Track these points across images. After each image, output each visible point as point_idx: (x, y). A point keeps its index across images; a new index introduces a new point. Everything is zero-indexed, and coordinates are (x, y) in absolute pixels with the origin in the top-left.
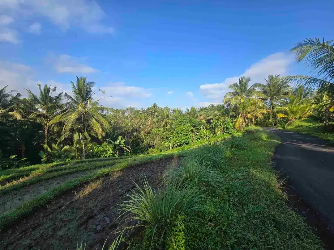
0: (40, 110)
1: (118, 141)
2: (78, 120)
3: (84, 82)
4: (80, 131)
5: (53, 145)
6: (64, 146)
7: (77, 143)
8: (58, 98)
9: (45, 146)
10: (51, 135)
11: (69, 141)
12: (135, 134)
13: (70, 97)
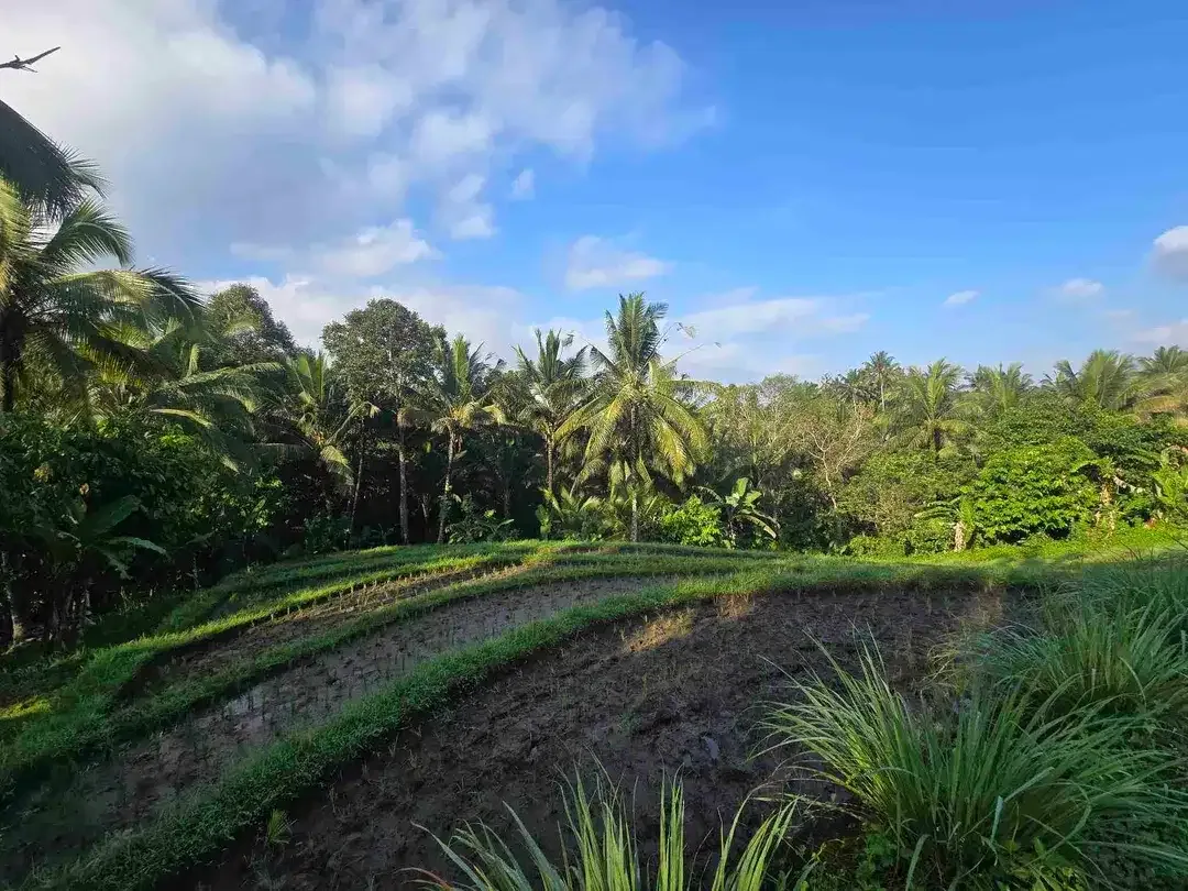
0: (538, 398)
1: (736, 496)
2: (622, 425)
3: (639, 306)
4: (627, 457)
5: (564, 493)
6: (585, 500)
7: (618, 493)
8: (575, 363)
9: (548, 493)
10: (559, 465)
11: (600, 483)
12: (797, 473)
13: (604, 359)
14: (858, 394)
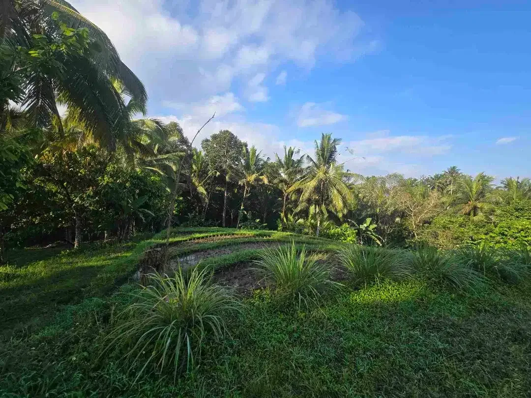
0: (282, 174)
1: (365, 225)
2: (317, 189)
3: (329, 139)
4: (318, 203)
5: (289, 216)
6: (298, 219)
7: (312, 218)
8: (299, 161)
9: (282, 215)
10: (289, 203)
11: (305, 213)
12: (398, 219)
13: (312, 160)
14: (438, 186)
